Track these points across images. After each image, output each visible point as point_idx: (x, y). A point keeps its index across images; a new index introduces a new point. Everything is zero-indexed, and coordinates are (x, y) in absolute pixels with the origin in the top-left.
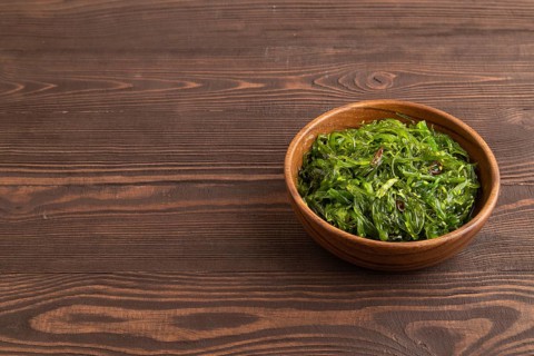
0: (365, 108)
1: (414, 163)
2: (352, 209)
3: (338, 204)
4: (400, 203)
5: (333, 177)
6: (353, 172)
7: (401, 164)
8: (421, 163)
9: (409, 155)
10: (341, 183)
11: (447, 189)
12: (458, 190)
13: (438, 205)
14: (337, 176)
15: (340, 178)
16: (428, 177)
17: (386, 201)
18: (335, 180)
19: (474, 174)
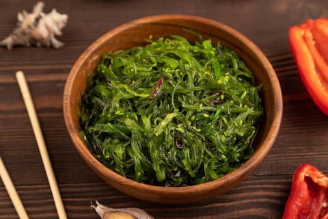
0: (152, 24)
1: (195, 93)
2: (130, 145)
3: (116, 141)
4: (178, 138)
5: (111, 110)
6: (133, 105)
7: (182, 94)
8: (203, 91)
9: (191, 84)
10: (119, 117)
11: (228, 119)
12: (239, 120)
13: (218, 138)
14: (115, 109)
15: (118, 112)
16: (209, 108)
17: (164, 138)
18: (113, 114)
19: (257, 97)
